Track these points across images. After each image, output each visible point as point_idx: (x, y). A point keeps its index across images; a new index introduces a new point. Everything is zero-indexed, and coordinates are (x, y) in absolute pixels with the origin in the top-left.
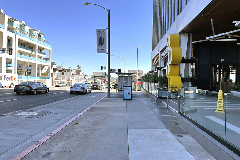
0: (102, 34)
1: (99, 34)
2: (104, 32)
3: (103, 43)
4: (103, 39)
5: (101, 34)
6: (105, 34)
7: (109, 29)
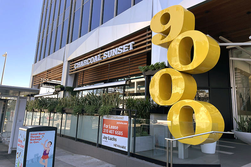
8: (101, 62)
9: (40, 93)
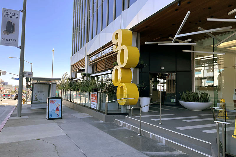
0: (11, 17)
1: (6, 16)
2: (16, 15)
3: (13, 30)
4: (14, 24)
5: (9, 16)
6: (17, 18)
7: (24, 11)
8: (102, 58)
9: (77, 78)
